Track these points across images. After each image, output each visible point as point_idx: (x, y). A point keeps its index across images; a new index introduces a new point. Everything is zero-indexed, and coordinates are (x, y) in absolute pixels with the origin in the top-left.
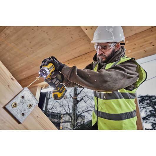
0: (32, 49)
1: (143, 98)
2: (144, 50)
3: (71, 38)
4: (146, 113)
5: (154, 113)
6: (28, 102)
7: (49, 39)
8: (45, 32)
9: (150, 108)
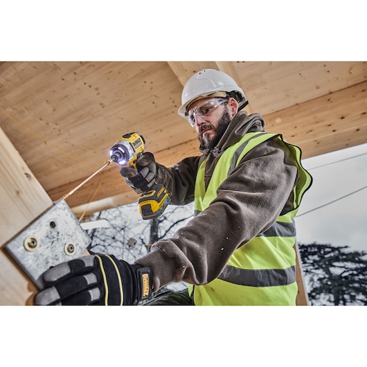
0: (56, 124)
1: (305, 249)
2: (315, 139)
3: (154, 105)
4: (311, 283)
5: (329, 283)
6: (66, 237)
7: (101, 104)
8: (93, 87)
9: (321, 273)
